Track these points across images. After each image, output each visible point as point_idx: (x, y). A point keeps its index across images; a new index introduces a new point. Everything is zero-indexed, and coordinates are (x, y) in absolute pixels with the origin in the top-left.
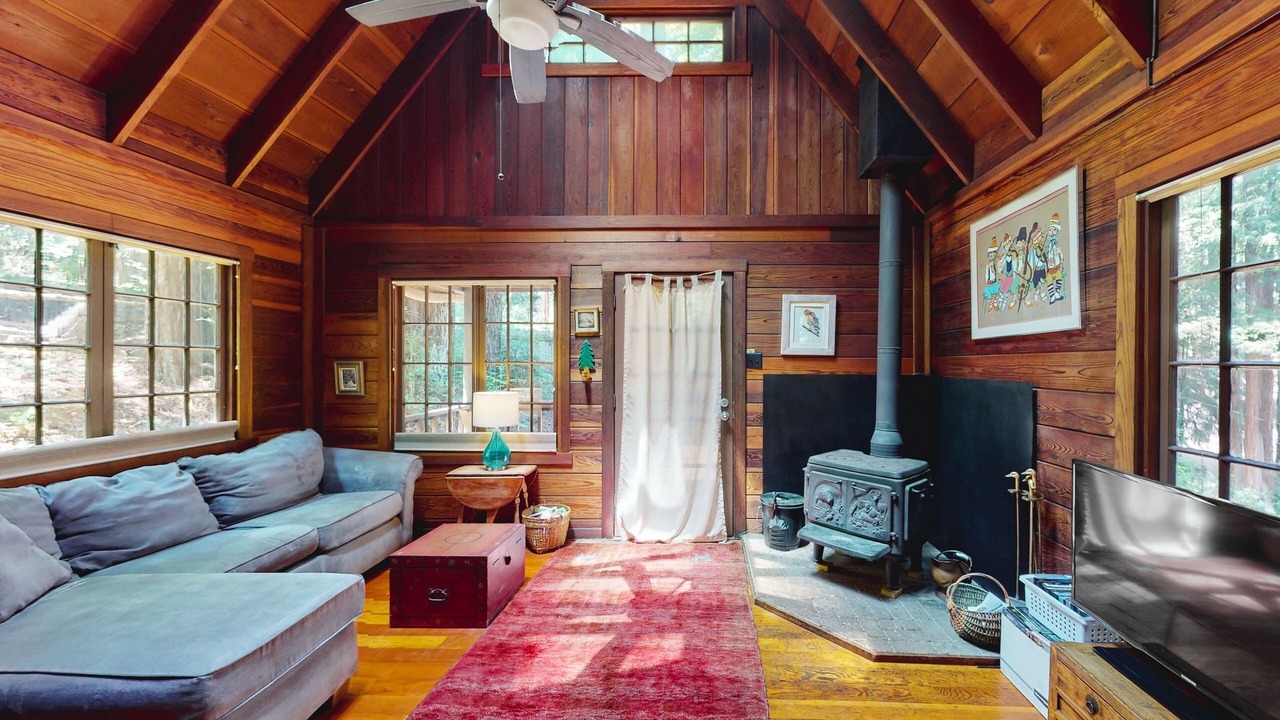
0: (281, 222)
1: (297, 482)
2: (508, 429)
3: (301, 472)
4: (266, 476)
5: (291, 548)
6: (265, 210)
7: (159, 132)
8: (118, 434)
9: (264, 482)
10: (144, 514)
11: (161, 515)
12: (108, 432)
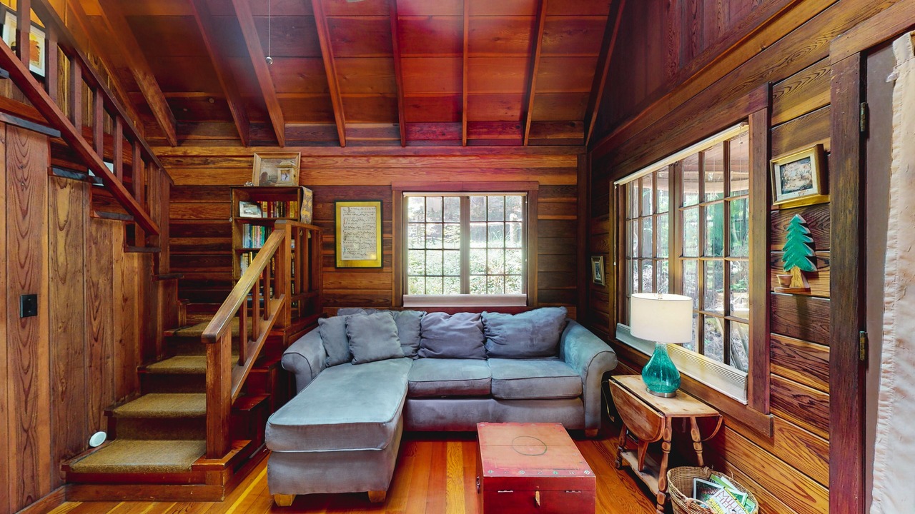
0: (561, 158)
1: (529, 342)
2: (681, 345)
3: (534, 336)
4: (509, 333)
5: (464, 384)
6: (548, 154)
7: (485, 130)
8: (472, 294)
9: (508, 336)
10: (445, 336)
11: (452, 340)
12: (467, 292)
